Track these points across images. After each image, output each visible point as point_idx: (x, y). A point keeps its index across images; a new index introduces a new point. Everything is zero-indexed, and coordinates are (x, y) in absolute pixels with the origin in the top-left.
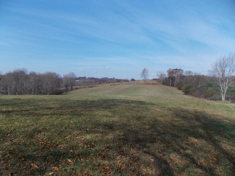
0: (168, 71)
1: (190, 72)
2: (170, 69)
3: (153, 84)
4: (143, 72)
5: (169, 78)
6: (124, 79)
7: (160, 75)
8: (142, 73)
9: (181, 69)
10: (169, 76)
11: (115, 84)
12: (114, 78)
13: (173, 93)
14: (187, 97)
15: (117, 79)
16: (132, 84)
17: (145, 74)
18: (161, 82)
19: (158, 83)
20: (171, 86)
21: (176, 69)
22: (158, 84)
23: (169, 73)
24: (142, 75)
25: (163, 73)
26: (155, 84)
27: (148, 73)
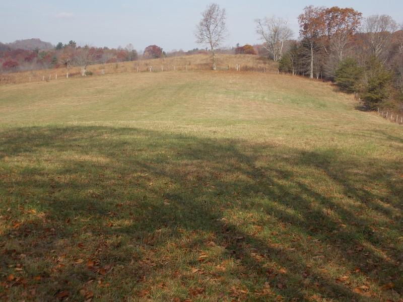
0: (301, 18)
1: (385, 20)
2: (310, 10)
3: (245, 69)
4: (206, 20)
5: (306, 44)
6: (116, 48)
7: (268, 32)
8: (202, 24)
9: (351, 11)
10: (306, 38)
11: (90, 68)
12: (72, 44)
13: (324, 106)
14: (374, 118)
15: (86, 47)
16: (160, 70)
17: (212, 27)
18: (275, 63)
19: (262, 65)
20: (315, 76)
21: (335, 10)
22: (262, 70)
23: (306, 26)
24: (202, 34)
25: (282, 26)
26: (252, 69)
27: (223, 24)
